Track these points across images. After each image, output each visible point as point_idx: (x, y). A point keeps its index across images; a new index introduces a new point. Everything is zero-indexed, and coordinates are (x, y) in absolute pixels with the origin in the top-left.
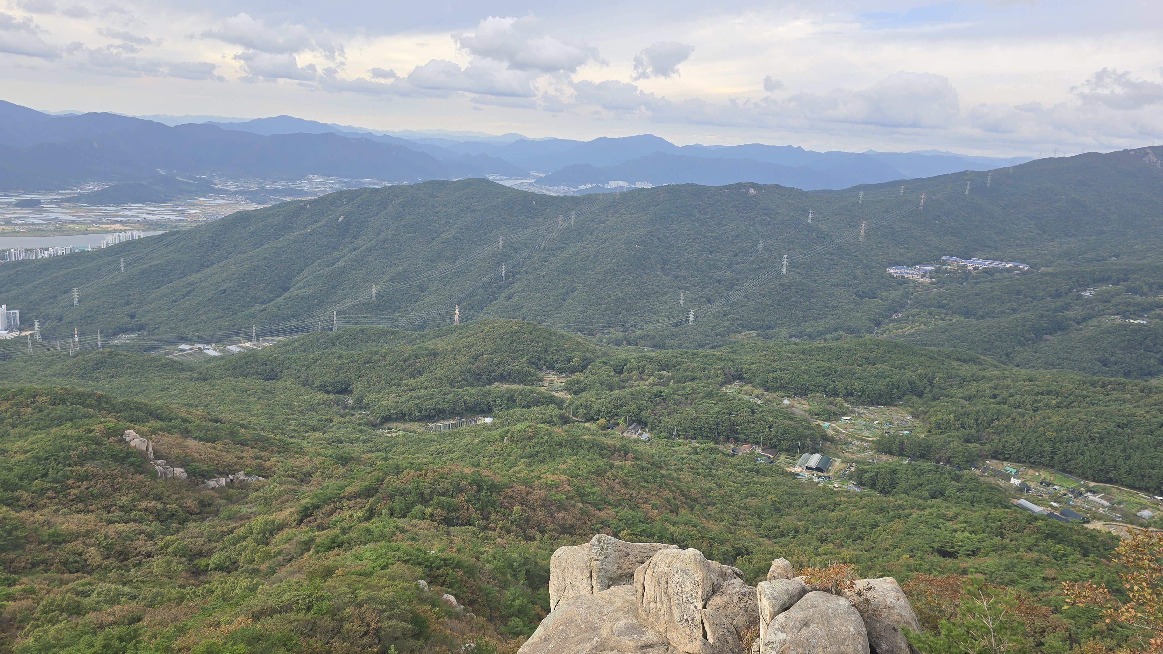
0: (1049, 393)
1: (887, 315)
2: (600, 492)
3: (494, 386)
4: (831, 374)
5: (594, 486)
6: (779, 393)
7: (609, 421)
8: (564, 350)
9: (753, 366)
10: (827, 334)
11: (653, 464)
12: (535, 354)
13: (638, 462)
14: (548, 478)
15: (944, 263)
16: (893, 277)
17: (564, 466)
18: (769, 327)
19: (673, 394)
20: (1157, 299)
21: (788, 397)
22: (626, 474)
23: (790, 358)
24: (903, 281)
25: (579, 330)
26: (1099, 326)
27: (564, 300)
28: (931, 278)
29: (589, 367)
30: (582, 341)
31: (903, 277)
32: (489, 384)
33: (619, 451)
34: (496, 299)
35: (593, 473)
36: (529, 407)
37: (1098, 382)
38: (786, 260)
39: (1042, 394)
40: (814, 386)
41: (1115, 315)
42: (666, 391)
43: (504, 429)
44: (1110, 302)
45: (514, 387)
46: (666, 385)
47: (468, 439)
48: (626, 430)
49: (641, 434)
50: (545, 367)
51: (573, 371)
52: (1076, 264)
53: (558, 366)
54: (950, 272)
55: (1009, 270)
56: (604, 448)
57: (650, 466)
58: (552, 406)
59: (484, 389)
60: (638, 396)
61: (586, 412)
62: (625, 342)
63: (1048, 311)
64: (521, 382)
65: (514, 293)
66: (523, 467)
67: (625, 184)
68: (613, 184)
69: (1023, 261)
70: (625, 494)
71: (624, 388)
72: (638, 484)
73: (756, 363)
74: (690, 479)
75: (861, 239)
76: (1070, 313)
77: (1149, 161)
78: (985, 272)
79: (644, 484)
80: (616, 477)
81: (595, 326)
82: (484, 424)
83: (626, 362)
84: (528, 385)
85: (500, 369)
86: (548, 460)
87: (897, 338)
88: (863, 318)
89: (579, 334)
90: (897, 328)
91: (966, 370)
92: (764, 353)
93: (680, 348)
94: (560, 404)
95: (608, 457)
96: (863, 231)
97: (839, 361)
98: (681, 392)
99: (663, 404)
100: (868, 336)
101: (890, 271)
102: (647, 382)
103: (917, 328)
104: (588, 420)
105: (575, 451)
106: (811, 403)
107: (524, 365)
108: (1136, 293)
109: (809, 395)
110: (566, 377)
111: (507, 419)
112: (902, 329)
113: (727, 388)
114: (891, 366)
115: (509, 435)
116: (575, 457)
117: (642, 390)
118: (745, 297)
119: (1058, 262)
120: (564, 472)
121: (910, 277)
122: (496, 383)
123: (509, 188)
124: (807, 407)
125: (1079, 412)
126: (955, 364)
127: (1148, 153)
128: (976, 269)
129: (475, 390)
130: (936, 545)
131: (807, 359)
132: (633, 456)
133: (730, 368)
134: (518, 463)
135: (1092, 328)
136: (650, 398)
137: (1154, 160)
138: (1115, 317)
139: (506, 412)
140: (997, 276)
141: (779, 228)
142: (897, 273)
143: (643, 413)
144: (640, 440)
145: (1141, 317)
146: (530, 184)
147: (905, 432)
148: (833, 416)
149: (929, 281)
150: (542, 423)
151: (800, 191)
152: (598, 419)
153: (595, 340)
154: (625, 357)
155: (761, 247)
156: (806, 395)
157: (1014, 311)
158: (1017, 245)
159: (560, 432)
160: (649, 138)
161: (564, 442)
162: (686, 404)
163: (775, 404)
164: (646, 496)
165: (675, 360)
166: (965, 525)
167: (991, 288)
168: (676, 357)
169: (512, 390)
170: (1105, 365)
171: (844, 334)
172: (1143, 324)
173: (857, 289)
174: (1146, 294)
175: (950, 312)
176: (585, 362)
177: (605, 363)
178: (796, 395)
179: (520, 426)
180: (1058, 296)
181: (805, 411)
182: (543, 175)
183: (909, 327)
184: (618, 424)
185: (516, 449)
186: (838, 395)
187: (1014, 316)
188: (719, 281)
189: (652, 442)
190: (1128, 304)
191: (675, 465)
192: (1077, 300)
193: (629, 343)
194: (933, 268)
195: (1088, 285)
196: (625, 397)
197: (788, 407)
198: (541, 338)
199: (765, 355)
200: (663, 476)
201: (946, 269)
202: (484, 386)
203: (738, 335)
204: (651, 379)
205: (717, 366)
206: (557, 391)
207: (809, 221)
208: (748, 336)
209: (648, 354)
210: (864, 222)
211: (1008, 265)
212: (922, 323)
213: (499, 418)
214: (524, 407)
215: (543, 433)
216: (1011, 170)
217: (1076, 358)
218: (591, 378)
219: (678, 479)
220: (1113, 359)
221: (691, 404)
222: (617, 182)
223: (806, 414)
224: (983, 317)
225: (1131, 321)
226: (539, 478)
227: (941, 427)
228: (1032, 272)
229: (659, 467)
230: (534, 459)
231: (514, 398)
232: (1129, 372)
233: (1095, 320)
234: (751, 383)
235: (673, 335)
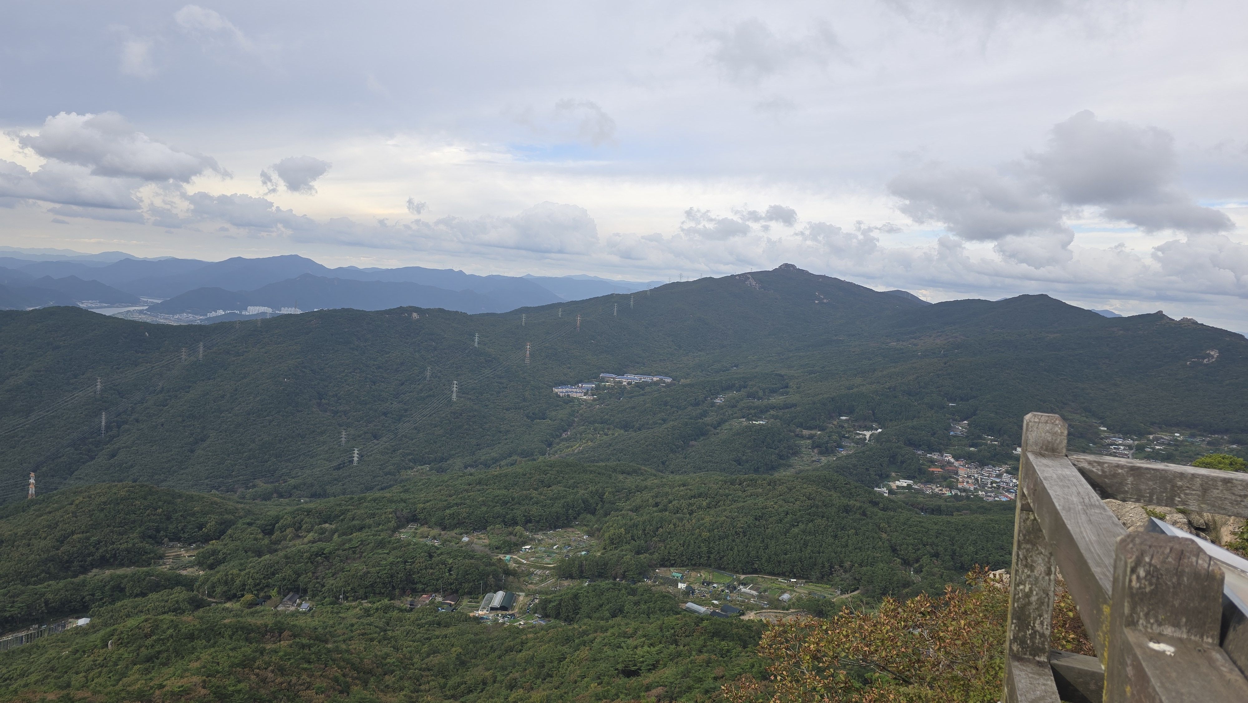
0: (700, 495)
1: (557, 435)
2: (248, 688)
3: (91, 574)
4: (508, 502)
5: (239, 682)
6: (457, 531)
7: (257, 595)
8: (193, 514)
9: (428, 504)
10: (502, 460)
11: (317, 638)
12: (151, 524)
13: (297, 640)
14: (173, 684)
15: (603, 380)
16: (559, 396)
17: (196, 665)
18: (442, 460)
19: (338, 549)
20: (770, 402)
21: (467, 533)
22: (281, 658)
23: (467, 491)
24: (569, 400)
25: (214, 487)
26: (731, 429)
27: (192, 451)
28: (593, 395)
29: (229, 531)
30: (218, 500)
31: (568, 396)
32: (83, 573)
33: (272, 631)
34: (93, 458)
35: (238, 665)
36: (144, 595)
37: (736, 480)
38: (455, 386)
39: (694, 497)
40: (493, 517)
41: (741, 418)
42: (329, 547)
43: (108, 629)
44: (736, 406)
45: (121, 571)
46: (329, 540)
47: (52, 653)
48: (281, 603)
49: (299, 605)
50: (166, 539)
51: (206, 539)
52: (708, 375)
53: (186, 535)
54: (609, 388)
55: (656, 383)
56: (253, 631)
57: (312, 642)
58: (178, 589)
59: (76, 580)
60: (294, 559)
61: (225, 588)
62: (275, 495)
63: (691, 419)
64: (131, 563)
65: (119, 449)
66: (137, 676)
67: (269, 310)
68: (253, 310)
69: (667, 375)
70: (282, 683)
71: (276, 551)
72: (297, 667)
73: (430, 500)
74: (362, 648)
75: (527, 361)
76: (707, 420)
77: (750, 284)
78: (637, 386)
79: (305, 666)
80: (268, 664)
81: (236, 479)
82: (77, 627)
83: (277, 519)
84: (143, 566)
85: (101, 551)
86: (174, 660)
87: (568, 457)
88: (536, 440)
89: (214, 491)
90: (568, 447)
91: (630, 482)
92: (439, 488)
93: (344, 494)
94: (189, 584)
95: (257, 642)
96: (528, 352)
97: (516, 487)
98: (347, 546)
99: (326, 563)
100: (541, 458)
101: (556, 390)
102: (306, 540)
103: (585, 445)
104: (229, 599)
105: (212, 641)
106: (491, 536)
107: (136, 541)
108: (754, 398)
109: (488, 529)
110: (198, 548)
111: (112, 616)
112: (572, 447)
113: (401, 533)
114: (565, 487)
115: (115, 637)
116: (213, 650)
117: (299, 551)
118: (415, 428)
119: (694, 373)
120: (198, 672)
121: (575, 395)
122: (95, 571)
123: (110, 317)
124: (487, 541)
125: (725, 510)
126: (621, 477)
127: (749, 278)
128: (629, 384)
129: (62, 583)
130: (620, 667)
131: (483, 489)
132: (290, 633)
133: (402, 510)
134: (130, 673)
135: (726, 431)
136: (309, 558)
137: (754, 283)
138: (742, 420)
139: (110, 607)
140: (648, 389)
141: (446, 353)
142: (562, 392)
143: (301, 578)
144: (299, 612)
145: (761, 419)
146: (141, 312)
147: (583, 553)
148: (513, 547)
149: (591, 398)
150: (164, 613)
151: (464, 315)
152: (243, 596)
153: (235, 497)
154: (276, 513)
155: (428, 374)
156: (485, 529)
157: (664, 420)
158: (661, 360)
159: (190, 621)
160: (295, 259)
161: (196, 633)
162: (354, 559)
163: (453, 543)
164: (308, 680)
165: (338, 508)
166: (644, 639)
167: (643, 401)
168: (340, 505)
169: (119, 576)
170: (740, 464)
171: (519, 459)
172: (763, 424)
173: (528, 411)
174: (761, 398)
175: (612, 426)
176: (223, 526)
177: (250, 524)
178: (475, 530)
179: (131, 622)
180: (697, 404)
181: (486, 546)
182: (159, 301)
183: (578, 445)
184: (269, 597)
185: (126, 654)
186: (516, 524)
187: (665, 426)
188: (385, 414)
189: (314, 612)
190: (750, 408)
191: (344, 634)
192: (712, 407)
193: (281, 496)
194: (594, 386)
195: (718, 393)
196: (278, 563)
197: (468, 544)
198: (160, 503)
199: (440, 491)
200: (329, 651)
201: (605, 385)
202: (75, 576)
203: (409, 472)
204: (311, 536)
205: (389, 510)
206: (185, 568)
207: (476, 345)
208: (421, 471)
209: (306, 506)
210: (528, 344)
211: (655, 379)
212: (589, 440)
213: (100, 616)
214: (137, 596)
215: (165, 626)
216: (649, 293)
217: (717, 461)
218: (232, 546)
219: (348, 651)
220: (744, 458)
221: (360, 558)
222: (258, 308)
223: (487, 549)
224: (640, 429)
225: (754, 422)
226: (161, 686)
227: (615, 542)
228: (675, 384)
229: (323, 641)
230: (153, 662)
231: (122, 586)
232: (758, 468)
233: (727, 423)
234: (427, 523)
235: (336, 480)
